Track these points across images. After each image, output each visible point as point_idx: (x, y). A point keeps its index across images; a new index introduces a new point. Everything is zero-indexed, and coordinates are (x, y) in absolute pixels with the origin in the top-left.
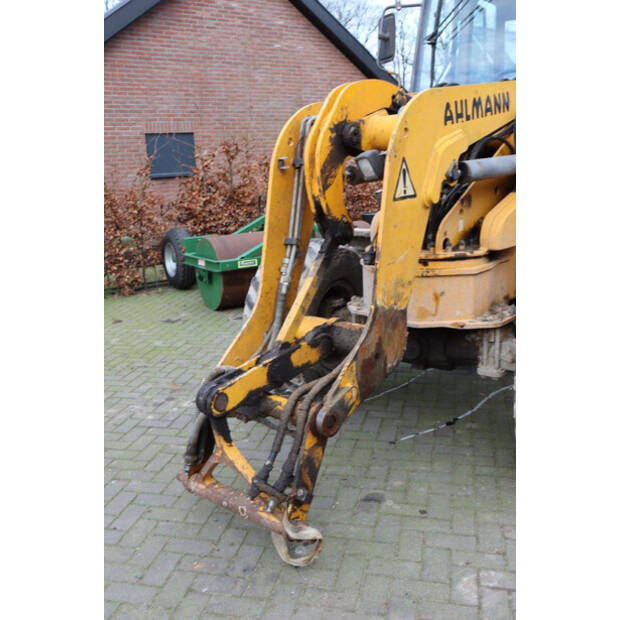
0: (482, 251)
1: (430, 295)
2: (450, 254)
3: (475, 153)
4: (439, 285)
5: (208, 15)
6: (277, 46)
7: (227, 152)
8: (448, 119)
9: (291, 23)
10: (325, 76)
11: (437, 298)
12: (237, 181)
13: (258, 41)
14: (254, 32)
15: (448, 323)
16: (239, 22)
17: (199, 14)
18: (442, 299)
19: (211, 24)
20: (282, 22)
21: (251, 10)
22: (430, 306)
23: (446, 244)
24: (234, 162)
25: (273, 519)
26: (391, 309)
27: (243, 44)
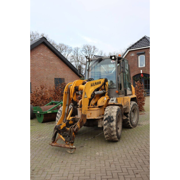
0: (98, 106)
1: (90, 113)
2: (93, 107)
3: (96, 90)
4: (91, 112)
5: (36, 56)
6: (51, 63)
7: (42, 88)
8: (91, 86)
9: (54, 58)
10: (62, 70)
11: (91, 114)
12: (43, 94)
13: (47, 62)
14: (46, 60)
15: (93, 118)
16: (42, 58)
17: (33, 56)
18: (92, 114)
19: (36, 58)
20: (52, 58)
21: (45, 55)
22: (90, 115)
23: (92, 105)
24: (43, 90)
25: (68, 146)
26: (84, 114)
27: (43, 62)
